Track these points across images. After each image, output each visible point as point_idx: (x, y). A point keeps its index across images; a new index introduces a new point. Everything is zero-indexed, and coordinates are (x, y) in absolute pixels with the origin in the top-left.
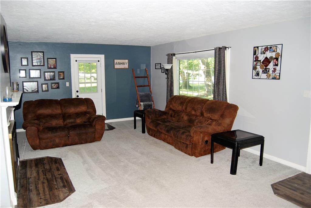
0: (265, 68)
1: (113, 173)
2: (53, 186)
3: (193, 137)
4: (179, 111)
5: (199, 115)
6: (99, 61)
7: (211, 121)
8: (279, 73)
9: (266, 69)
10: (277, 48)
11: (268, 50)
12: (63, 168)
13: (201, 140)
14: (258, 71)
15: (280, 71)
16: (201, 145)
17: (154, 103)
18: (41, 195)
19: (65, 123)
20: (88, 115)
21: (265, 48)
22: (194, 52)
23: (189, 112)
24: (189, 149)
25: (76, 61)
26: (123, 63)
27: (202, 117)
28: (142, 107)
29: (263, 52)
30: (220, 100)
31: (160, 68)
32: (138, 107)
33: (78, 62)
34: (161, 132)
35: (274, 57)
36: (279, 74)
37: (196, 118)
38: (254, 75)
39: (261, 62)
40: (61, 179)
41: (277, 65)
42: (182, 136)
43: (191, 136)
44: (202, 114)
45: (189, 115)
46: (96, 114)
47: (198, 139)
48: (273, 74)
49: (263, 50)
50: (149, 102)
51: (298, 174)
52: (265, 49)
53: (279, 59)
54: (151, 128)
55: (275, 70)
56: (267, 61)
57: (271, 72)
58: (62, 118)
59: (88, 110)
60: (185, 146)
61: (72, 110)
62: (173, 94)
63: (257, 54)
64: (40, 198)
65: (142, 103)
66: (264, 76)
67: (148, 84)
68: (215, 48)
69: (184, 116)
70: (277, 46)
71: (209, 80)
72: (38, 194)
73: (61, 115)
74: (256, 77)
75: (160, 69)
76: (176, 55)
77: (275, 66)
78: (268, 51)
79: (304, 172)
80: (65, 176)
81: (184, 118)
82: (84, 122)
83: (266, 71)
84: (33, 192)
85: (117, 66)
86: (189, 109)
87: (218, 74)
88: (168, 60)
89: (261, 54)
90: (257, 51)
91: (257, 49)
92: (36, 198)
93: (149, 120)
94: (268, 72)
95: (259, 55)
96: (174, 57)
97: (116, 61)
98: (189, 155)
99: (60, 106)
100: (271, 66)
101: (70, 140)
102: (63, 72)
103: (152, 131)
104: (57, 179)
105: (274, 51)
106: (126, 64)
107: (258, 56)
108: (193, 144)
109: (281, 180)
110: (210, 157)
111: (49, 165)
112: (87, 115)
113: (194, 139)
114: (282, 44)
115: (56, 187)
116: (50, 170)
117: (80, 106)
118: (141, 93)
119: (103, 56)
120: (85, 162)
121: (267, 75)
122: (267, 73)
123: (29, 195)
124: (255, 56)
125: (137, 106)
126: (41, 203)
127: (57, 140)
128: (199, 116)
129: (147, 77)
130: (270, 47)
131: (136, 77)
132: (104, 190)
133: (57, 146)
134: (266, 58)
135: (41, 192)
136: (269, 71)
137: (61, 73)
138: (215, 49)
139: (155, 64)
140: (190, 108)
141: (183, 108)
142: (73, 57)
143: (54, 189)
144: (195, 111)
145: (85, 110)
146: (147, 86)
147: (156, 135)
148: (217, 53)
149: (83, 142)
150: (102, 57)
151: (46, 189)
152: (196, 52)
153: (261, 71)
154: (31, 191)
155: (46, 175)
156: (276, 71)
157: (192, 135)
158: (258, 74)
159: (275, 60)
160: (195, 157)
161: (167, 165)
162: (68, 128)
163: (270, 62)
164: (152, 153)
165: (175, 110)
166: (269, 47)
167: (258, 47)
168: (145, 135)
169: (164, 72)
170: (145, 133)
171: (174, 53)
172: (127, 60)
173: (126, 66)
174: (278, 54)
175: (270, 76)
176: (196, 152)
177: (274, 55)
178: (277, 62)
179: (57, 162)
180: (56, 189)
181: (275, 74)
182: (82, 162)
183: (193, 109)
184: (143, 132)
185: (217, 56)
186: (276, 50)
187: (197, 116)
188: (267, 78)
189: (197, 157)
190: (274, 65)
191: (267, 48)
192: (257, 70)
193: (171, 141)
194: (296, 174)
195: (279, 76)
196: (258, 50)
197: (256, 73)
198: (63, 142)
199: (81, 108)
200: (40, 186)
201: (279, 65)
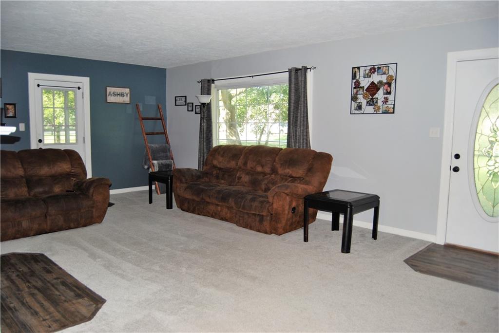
0: (370, 97)
1: (157, 268)
2: (56, 297)
3: (273, 204)
4: (231, 168)
5: (269, 172)
6: (79, 88)
7: (291, 180)
8: (393, 103)
9: (372, 99)
10: (388, 69)
11: (375, 71)
12: (56, 268)
13: (288, 207)
14: (360, 103)
15: (395, 101)
16: (287, 214)
17: (174, 162)
18: (41, 314)
19: (32, 194)
20: (75, 179)
21: (371, 68)
22: (250, 77)
23: (252, 168)
24: (265, 223)
25: (38, 85)
26: (122, 94)
27: (275, 175)
28: (155, 168)
29: (368, 74)
30: (301, 148)
31: (184, 104)
32: (148, 169)
33: (42, 89)
34: (208, 203)
35: (385, 81)
36: (392, 106)
37: (263, 176)
38: (353, 108)
39: (365, 88)
40: (63, 285)
41: (389, 93)
42: (252, 204)
43: (268, 202)
44: (274, 171)
45: (251, 173)
46: (88, 178)
47: (283, 205)
48: (384, 106)
49: (367, 72)
50: (167, 159)
51: (427, 247)
52: (371, 70)
53: (393, 85)
54: (187, 197)
55: (386, 101)
56: (373, 88)
57: (380, 103)
58: (25, 184)
59: (73, 171)
60: (258, 219)
61: (45, 171)
62: (212, 144)
63: (358, 77)
64: (41, 319)
65: (155, 162)
66: (370, 109)
67: (163, 131)
68: (289, 69)
69: (243, 176)
70: (389, 66)
71: (233, 133)
72: (35, 314)
73: (24, 179)
74: (357, 112)
75: (186, 105)
76: (215, 81)
77: (387, 94)
78: (376, 73)
79: (433, 243)
80: (69, 281)
81: (242, 179)
82: (67, 191)
83: (372, 102)
84: (20, 311)
85: (111, 99)
86: (250, 165)
87: (294, 109)
88: (201, 89)
89: (364, 77)
90: (358, 74)
91: (357, 70)
92: (33, 320)
93: (182, 185)
94: (376, 104)
95: (361, 79)
96: (213, 85)
97: (109, 89)
98: (266, 233)
99: (20, 164)
100: (380, 95)
101: (49, 222)
102: (14, 105)
103: (188, 203)
104: (56, 286)
105: (384, 73)
106: (127, 95)
107: (359, 80)
108: (272, 214)
109: (412, 254)
110: (303, 233)
111: (26, 266)
112: (72, 178)
113: (275, 206)
114: (397, 64)
115: (63, 298)
116: (33, 273)
117: (59, 163)
118: (152, 145)
119: (88, 79)
120: (93, 256)
121: (374, 108)
122: (374, 105)
123: (17, 318)
124: (354, 81)
125: (146, 167)
126: (50, 327)
127: (25, 224)
128: (269, 174)
129: (160, 119)
130: (378, 68)
131: (143, 119)
132: (158, 293)
133: (25, 234)
134: (373, 83)
135: (38, 309)
136: (377, 102)
137: (10, 107)
138: (290, 71)
139: (176, 97)
140: (254, 161)
141: (239, 164)
142: (34, 78)
143: (62, 303)
144: (263, 166)
145: (68, 170)
146: (161, 133)
147: (196, 208)
148: (293, 77)
149: (72, 225)
150: (85, 82)
151: (47, 304)
152: (253, 76)
153: (364, 102)
154: (16, 310)
155: (29, 282)
156: (388, 102)
157: (270, 200)
158: (359, 107)
159: (386, 86)
160: (277, 234)
161: (239, 249)
162: (44, 200)
163: (378, 89)
164: (203, 234)
165: (222, 169)
166: (376, 67)
167: (359, 68)
168: (173, 211)
169: (192, 111)
170: (171, 208)
171: (212, 78)
172: (129, 89)
173: (127, 99)
174: (391, 76)
175: (379, 108)
176: (278, 228)
177: (384, 78)
178: (389, 88)
179: (39, 260)
180: (65, 301)
181: (386, 106)
182: (89, 256)
183: (259, 163)
184: (169, 206)
185: (293, 80)
186: (387, 72)
187: (264, 174)
188: (375, 112)
189: (279, 235)
190: (384, 94)
191: (374, 69)
192: (358, 101)
193: (228, 215)
194: (426, 246)
195: (394, 108)
196: (359, 72)
197: (356, 105)
198: (36, 226)
199: (60, 167)
200: (28, 299)
201: (393, 93)
